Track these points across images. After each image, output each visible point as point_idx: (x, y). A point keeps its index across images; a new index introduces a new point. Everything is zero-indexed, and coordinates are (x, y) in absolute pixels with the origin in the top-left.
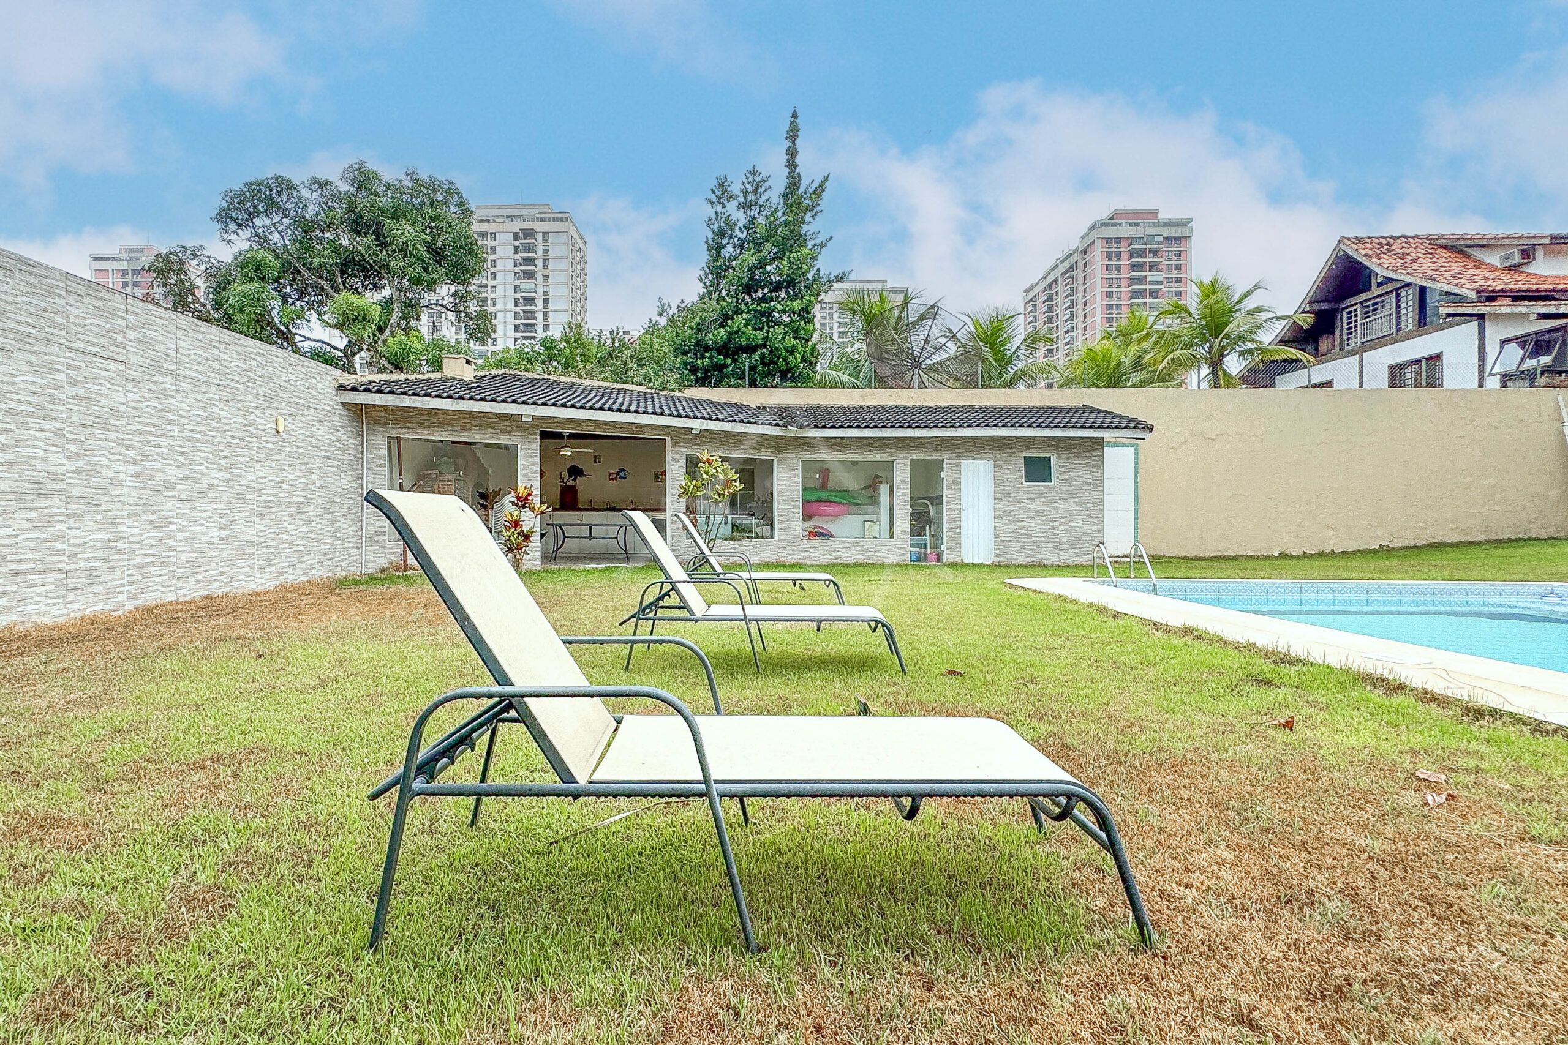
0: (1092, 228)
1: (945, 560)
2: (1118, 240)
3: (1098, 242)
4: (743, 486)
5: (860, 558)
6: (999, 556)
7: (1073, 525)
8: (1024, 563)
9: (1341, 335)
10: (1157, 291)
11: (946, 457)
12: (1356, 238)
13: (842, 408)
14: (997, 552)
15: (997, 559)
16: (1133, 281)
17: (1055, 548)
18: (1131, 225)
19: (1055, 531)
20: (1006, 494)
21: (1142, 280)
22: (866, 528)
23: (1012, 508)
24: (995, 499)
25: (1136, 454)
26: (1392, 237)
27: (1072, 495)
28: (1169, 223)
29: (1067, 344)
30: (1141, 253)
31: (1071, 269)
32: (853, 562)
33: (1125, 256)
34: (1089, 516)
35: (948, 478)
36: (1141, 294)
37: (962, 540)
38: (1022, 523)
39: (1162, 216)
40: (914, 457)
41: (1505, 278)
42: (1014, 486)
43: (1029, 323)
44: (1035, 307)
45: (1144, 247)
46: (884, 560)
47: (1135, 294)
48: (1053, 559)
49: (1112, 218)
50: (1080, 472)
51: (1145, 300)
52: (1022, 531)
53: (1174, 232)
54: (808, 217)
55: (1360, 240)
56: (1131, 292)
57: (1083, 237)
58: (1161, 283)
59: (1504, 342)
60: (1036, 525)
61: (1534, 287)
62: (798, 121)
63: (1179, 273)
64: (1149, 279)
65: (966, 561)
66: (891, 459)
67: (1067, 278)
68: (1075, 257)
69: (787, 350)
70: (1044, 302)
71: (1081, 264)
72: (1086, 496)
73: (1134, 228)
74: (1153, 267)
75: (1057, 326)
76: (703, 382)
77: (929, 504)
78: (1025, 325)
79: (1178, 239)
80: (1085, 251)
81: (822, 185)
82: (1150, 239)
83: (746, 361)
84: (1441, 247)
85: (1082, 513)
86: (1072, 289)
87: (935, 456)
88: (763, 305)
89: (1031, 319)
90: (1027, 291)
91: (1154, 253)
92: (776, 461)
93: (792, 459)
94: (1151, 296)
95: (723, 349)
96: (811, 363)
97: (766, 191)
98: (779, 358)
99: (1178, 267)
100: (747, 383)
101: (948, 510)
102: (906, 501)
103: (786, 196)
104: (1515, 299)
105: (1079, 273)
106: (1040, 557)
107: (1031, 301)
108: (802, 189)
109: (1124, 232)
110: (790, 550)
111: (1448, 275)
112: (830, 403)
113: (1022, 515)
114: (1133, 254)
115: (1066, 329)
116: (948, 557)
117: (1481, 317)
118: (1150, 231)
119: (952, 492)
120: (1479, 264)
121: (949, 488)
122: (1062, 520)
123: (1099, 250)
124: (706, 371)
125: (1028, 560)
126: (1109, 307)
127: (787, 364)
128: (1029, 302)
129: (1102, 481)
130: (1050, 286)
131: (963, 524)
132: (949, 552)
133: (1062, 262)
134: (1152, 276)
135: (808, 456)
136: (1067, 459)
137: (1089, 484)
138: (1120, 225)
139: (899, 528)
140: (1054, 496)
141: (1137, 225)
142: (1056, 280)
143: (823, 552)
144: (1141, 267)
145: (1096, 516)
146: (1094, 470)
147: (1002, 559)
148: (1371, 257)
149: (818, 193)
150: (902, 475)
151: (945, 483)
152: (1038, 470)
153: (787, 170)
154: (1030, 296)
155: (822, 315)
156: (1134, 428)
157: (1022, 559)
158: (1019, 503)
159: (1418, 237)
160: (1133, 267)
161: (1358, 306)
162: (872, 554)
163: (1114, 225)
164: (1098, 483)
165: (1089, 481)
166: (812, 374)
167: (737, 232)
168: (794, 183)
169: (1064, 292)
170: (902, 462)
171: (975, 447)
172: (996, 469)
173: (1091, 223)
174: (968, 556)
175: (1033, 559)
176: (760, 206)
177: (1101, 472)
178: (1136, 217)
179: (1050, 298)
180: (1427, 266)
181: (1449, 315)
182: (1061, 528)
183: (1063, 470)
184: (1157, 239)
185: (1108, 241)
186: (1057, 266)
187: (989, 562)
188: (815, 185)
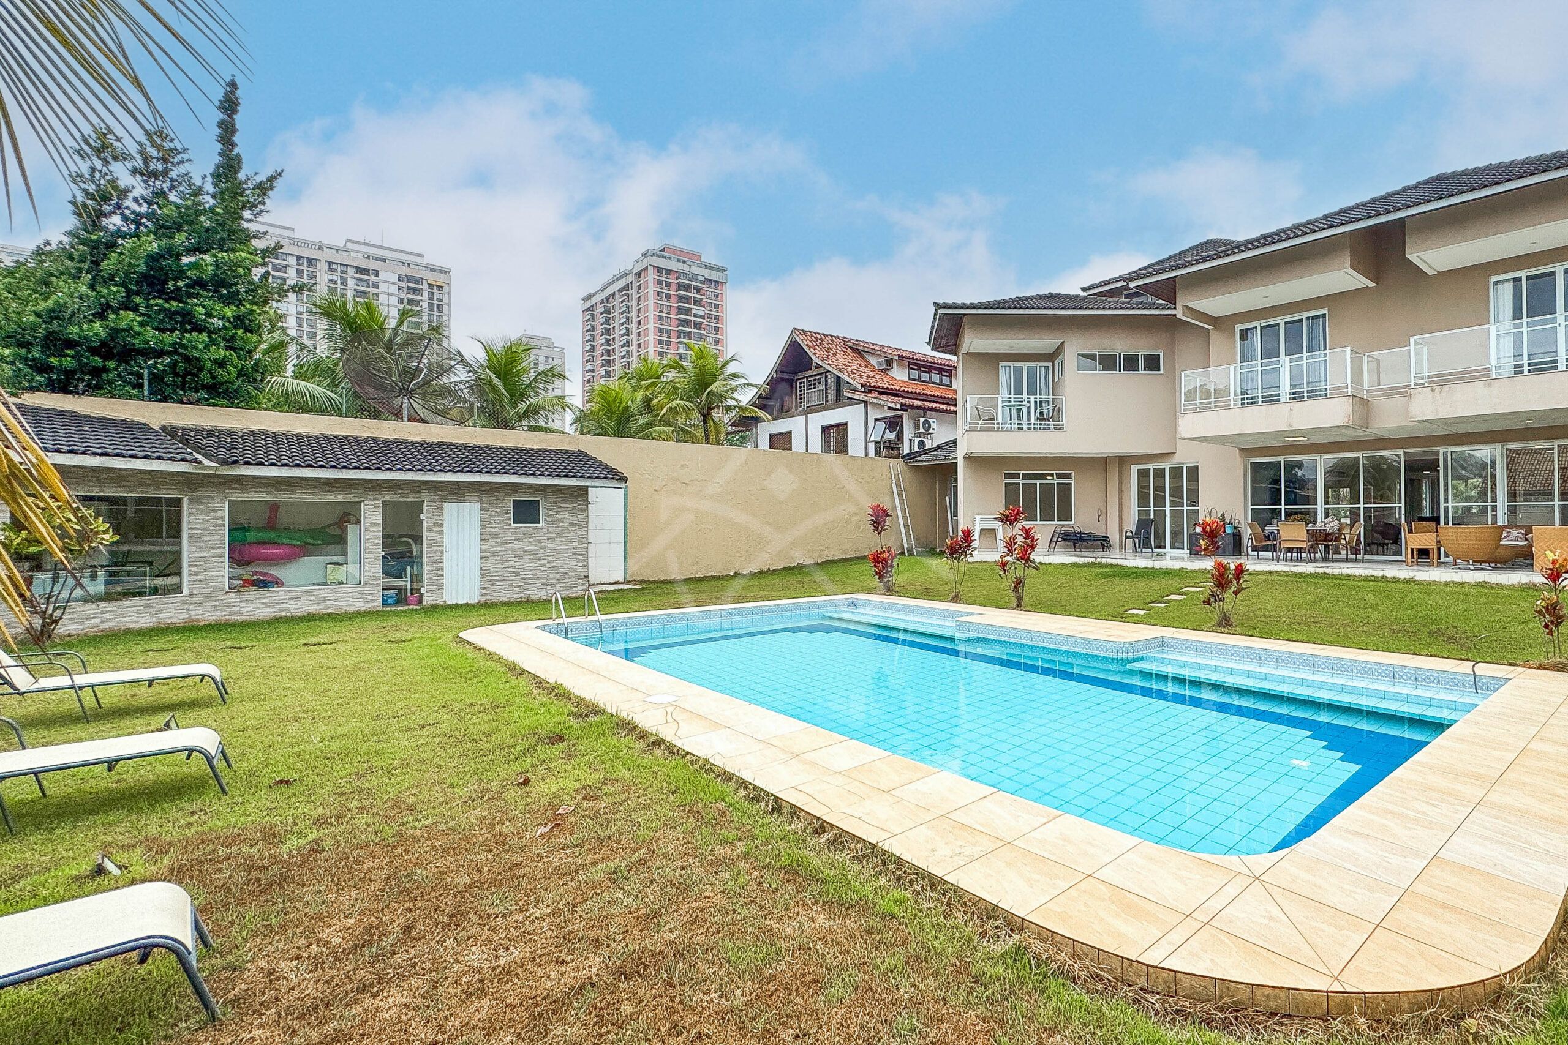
0: (645, 255)
1: (425, 603)
2: (668, 272)
3: (650, 269)
4: (118, 537)
5: (314, 609)
6: (486, 594)
7: (559, 562)
8: (512, 600)
9: (796, 398)
10: (701, 323)
11: (426, 499)
12: (803, 330)
13: (298, 436)
14: (483, 591)
15: (484, 598)
16: (680, 310)
17: (543, 584)
18: (679, 261)
19: (543, 568)
20: (494, 535)
21: (688, 312)
22: (329, 571)
23: (499, 548)
24: (481, 540)
25: (626, 495)
26: (824, 335)
27: (559, 535)
28: (708, 267)
29: (623, 357)
30: (687, 288)
31: (626, 288)
32: (304, 613)
33: (673, 287)
34: (575, 554)
35: (429, 521)
36: (687, 323)
37: (445, 582)
38: (510, 563)
39: (705, 259)
40: (387, 498)
41: (878, 377)
42: (502, 528)
43: (587, 331)
44: (593, 316)
45: (689, 282)
46: (347, 608)
47: (682, 322)
48: (541, 594)
49: (663, 250)
50: (566, 515)
51: (690, 330)
52: (510, 570)
53: (714, 275)
54: (247, 214)
55: (805, 332)
56: (679, 320)
57: (637, 261)
58: (703, 317)
59: (876, 420)
60: (525, 564)
61: (890, 387)
62: (238, 93)
63: (717, 312)
64: (694, 312)
65: (449, 603)
66: (357, 500)
67: (624, 295)
68: (631, 278)
69: (215, 361)
70: (602, 314)
71: (635, 286)
72: (571, 536)
73: (681, 264)
74: (697, 302)
75: (614, 339)
76: (63, 387)
77: (412, 543)
78: (583, 332)
79: (716, 282)
80: (639, 275)
81: (272, 179)
82: (694, 277)
83: (145, 367)
84: (850, 347)
85: (569, 551)
86: (628, 307)
87: (413, 498)
88: (175, 304)
89: (589, 327)
90: (585, 299)
91: (698, 290)
92: (185, 500)
93: (212, 498)
94: (695, 327)
95: (104, 349)
96: (255, 380)
97: (182, 162)
98: (201, 369)
99: (717, 306)
100: (146, 393)
101: (428, 552)
102: (376, 545)
103: (217, 177)
104: (881, 393)
105: (633, 292)
106: (528, 592)
107: (588, 309)
108: (241, 176)
109: (673, 265)
110: (208, 606)
111: (849, 370)
112: (280, 429)
113: (510, 555)
114: (680, 286)
115: (622, 343)
116: (429, 600)
117: (866, 403)
118: (695, 270)
119: (433, 534)
120: (868, 365)
121: (430, 530)
122: (550, 558)
123: (651, 277)
124: (69, 374)
125: (516, 596)
126: (660, 330)
127: (213, 377)
128: (587, 310)
129: (587, 523)
130: (608, 299)
131: (447, 565)
132: (429, 594)
133: (618, 279)
134: (697, 310)
135: (237, 496)
136: (555, 502)
137: (573, 525)
138: (670, 258)
139: (366, 574)
140: (541, 536)
141: (684, 262)
142: (613, 295)
143: (259, 605)
144: (687, 300)
145: (582, 553)
146: (579, 513)
147: (488, 598)
148: (810, 347)
149: (264, 189)
150: (372, 515)
151: (425, 524)
152: (526, 512)
153: (219, 146)
154: (588, 304)
155: (330, 277)
156: (612, 478)
157: (510, 596)
158: (507, 543)
159: (838, 337)
160: (681, 298)
161: (805, 380)
162: (332, 602)
163: (664, 257)
164: (583, 525)
165: (575, 522)
166: (254, 392)
167: (129, 203)
168: (229, 166)
169: (620, 308)
170: (373, 503)
171: (458, 491)
172: (483, 512)
173: (644, 250)
174: (452, 597)
175: (521, 595)
176: (172, 180)
177: (585, 514)
178: (683, 256)
179: (607, 311)
180: (840, 360)
181: (849, 398)
182: (548, 565)
183: (550, 512)
184: (700, 278)
185: (660, 270)
186: (613, 282)
187: (475, 601)
188: (262, 177)
